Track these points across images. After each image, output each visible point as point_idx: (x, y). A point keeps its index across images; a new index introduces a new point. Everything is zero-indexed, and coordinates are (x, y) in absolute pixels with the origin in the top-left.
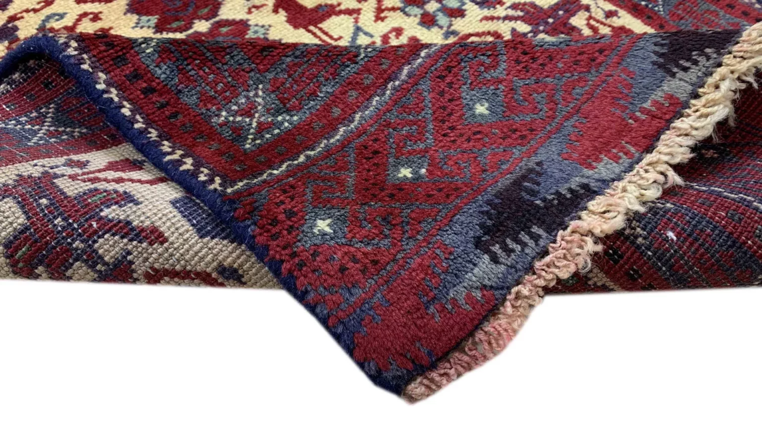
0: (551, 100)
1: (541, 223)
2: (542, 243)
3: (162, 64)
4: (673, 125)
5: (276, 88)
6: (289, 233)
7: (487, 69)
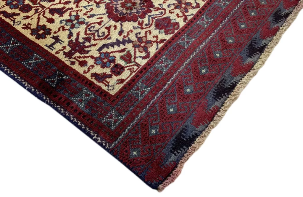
0: (189, 107)
1: (185, 145)
2: (186, 150)
3: (87, 109)
4: (217, 114)
5: (118, 110)
6: (127, 156)
7: (172, 100)
